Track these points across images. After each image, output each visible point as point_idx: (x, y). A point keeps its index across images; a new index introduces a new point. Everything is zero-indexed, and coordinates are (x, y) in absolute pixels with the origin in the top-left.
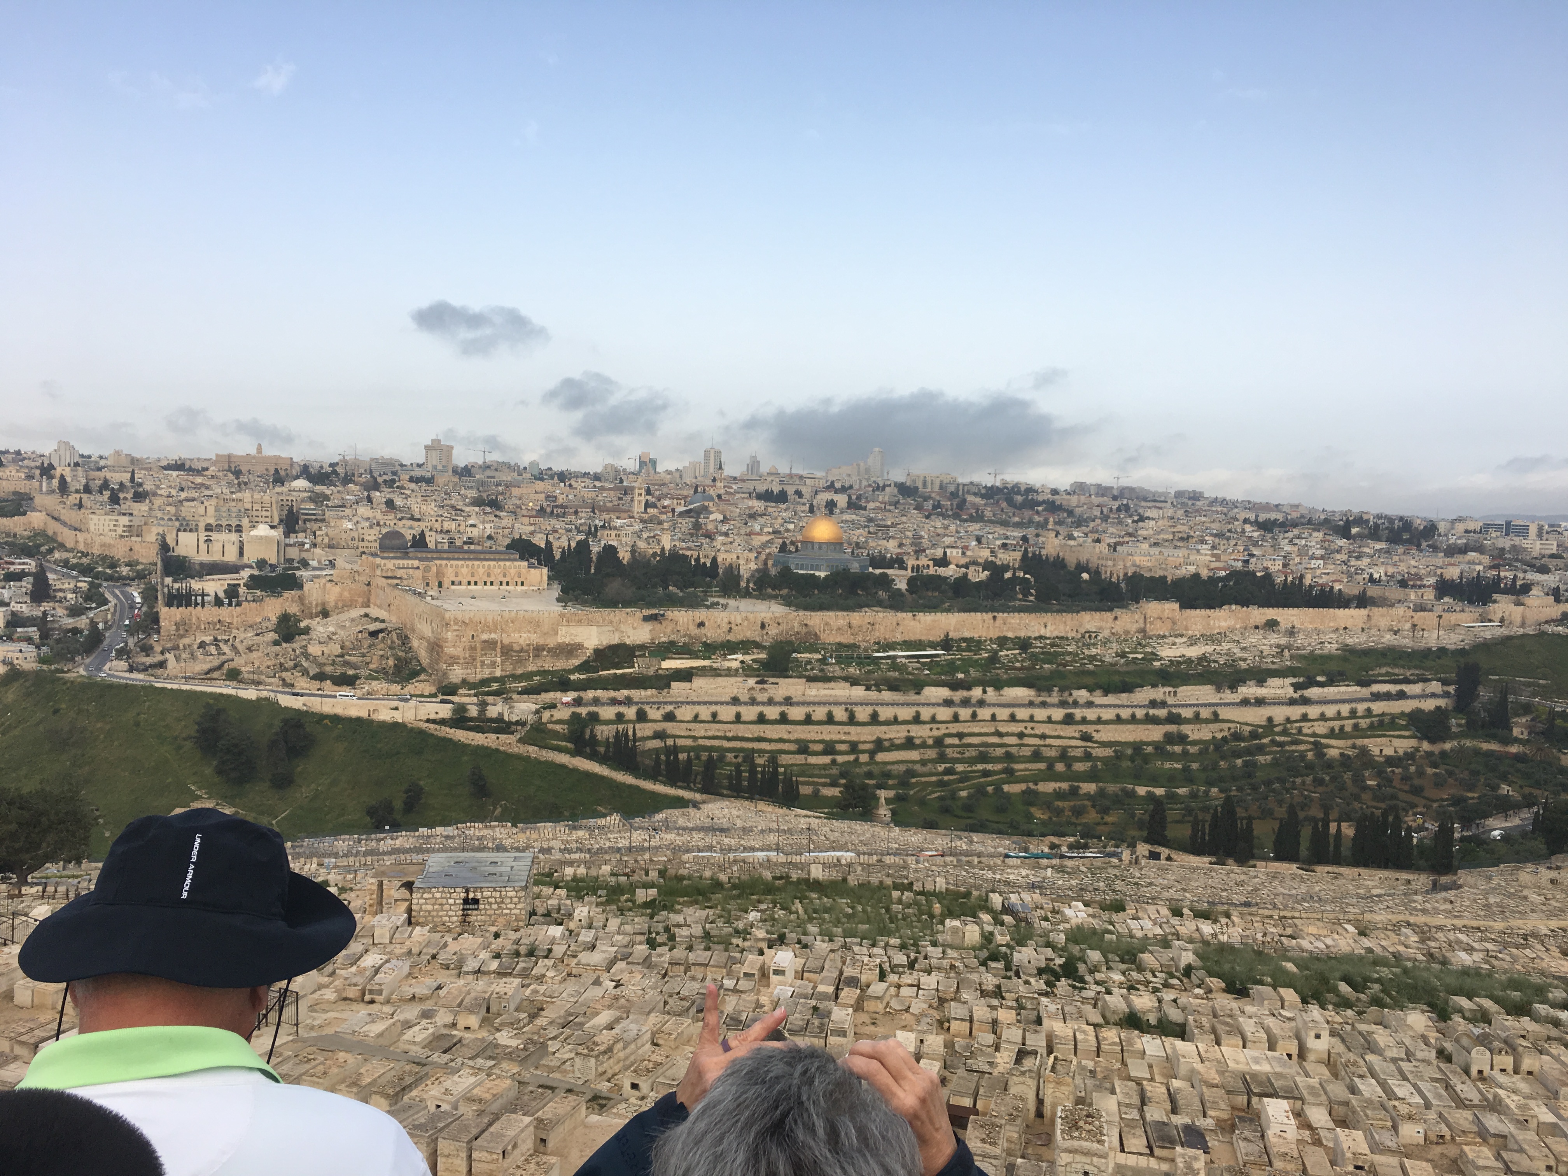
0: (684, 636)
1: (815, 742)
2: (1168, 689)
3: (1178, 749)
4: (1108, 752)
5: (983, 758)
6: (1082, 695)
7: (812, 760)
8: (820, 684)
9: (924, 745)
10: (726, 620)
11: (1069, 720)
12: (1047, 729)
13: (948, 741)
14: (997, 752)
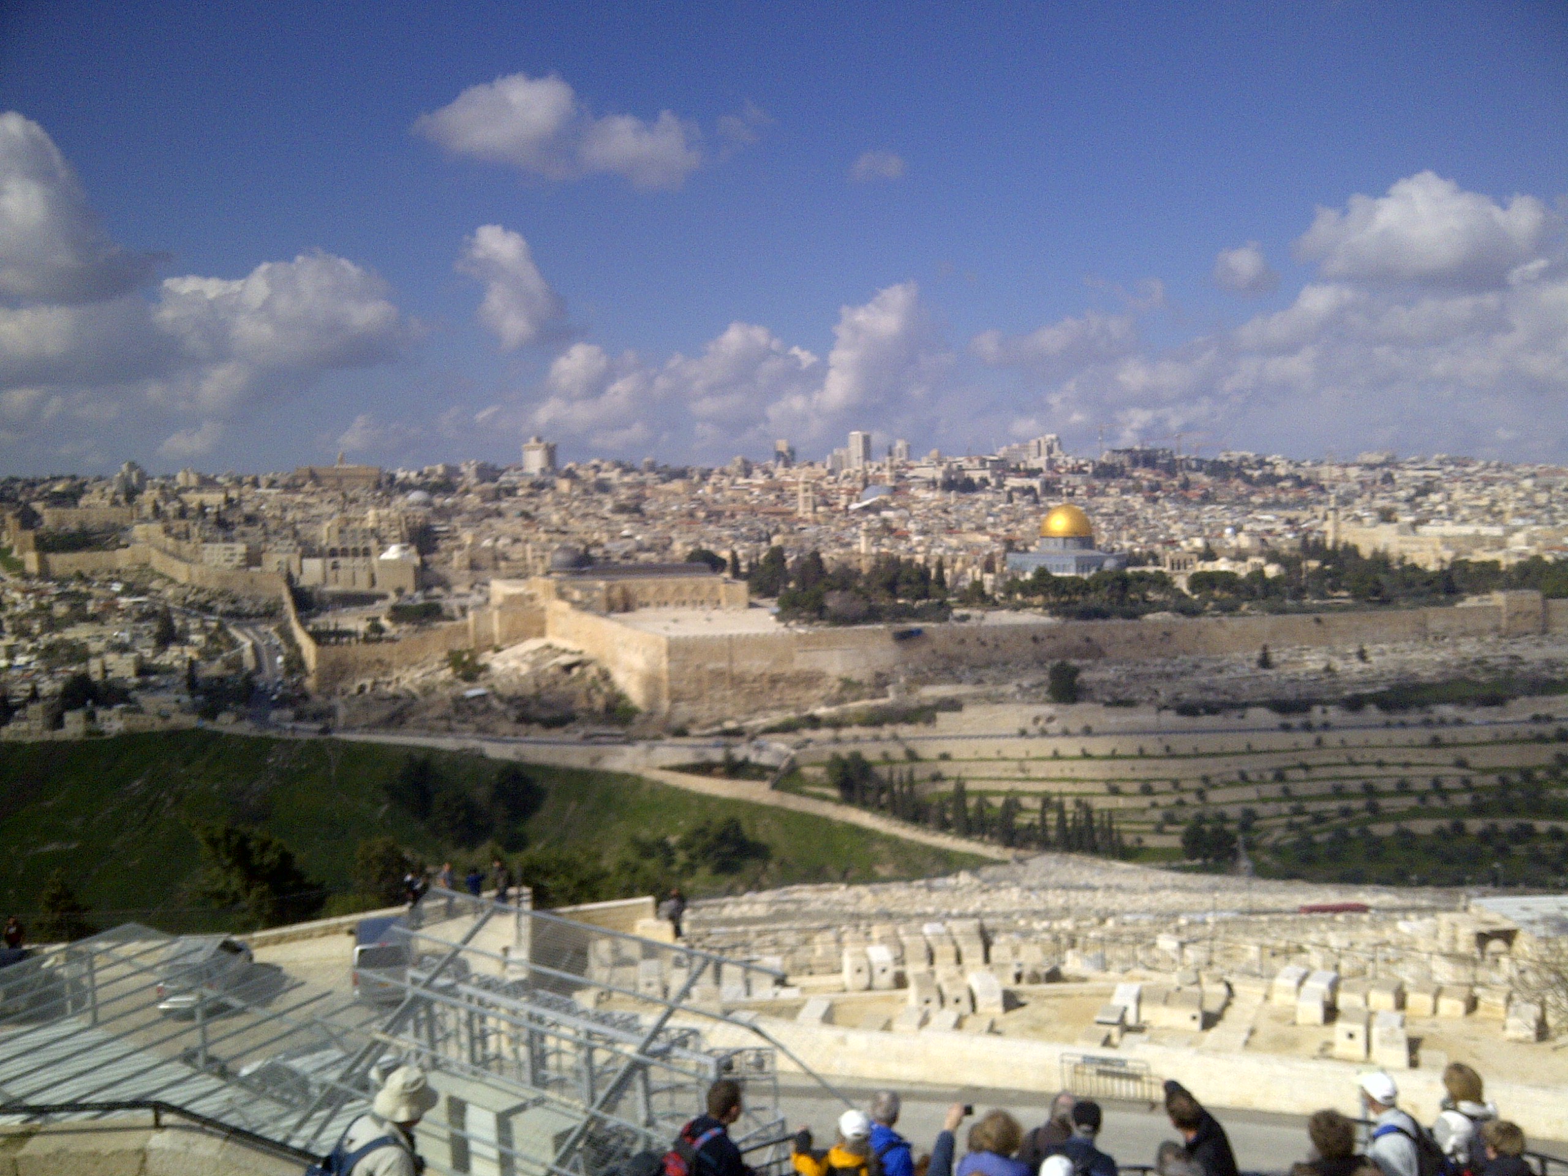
1: (1128, 780)
2: (1548, 700)
4: (1492, 780)
5: (1339, 793)
6: (1448, 711)
7: (1126, 803)
9: (1262, 780)
11: (1436, 743)
12: (1411, 756)
13: (1291, 774)
14: (1354, 786)
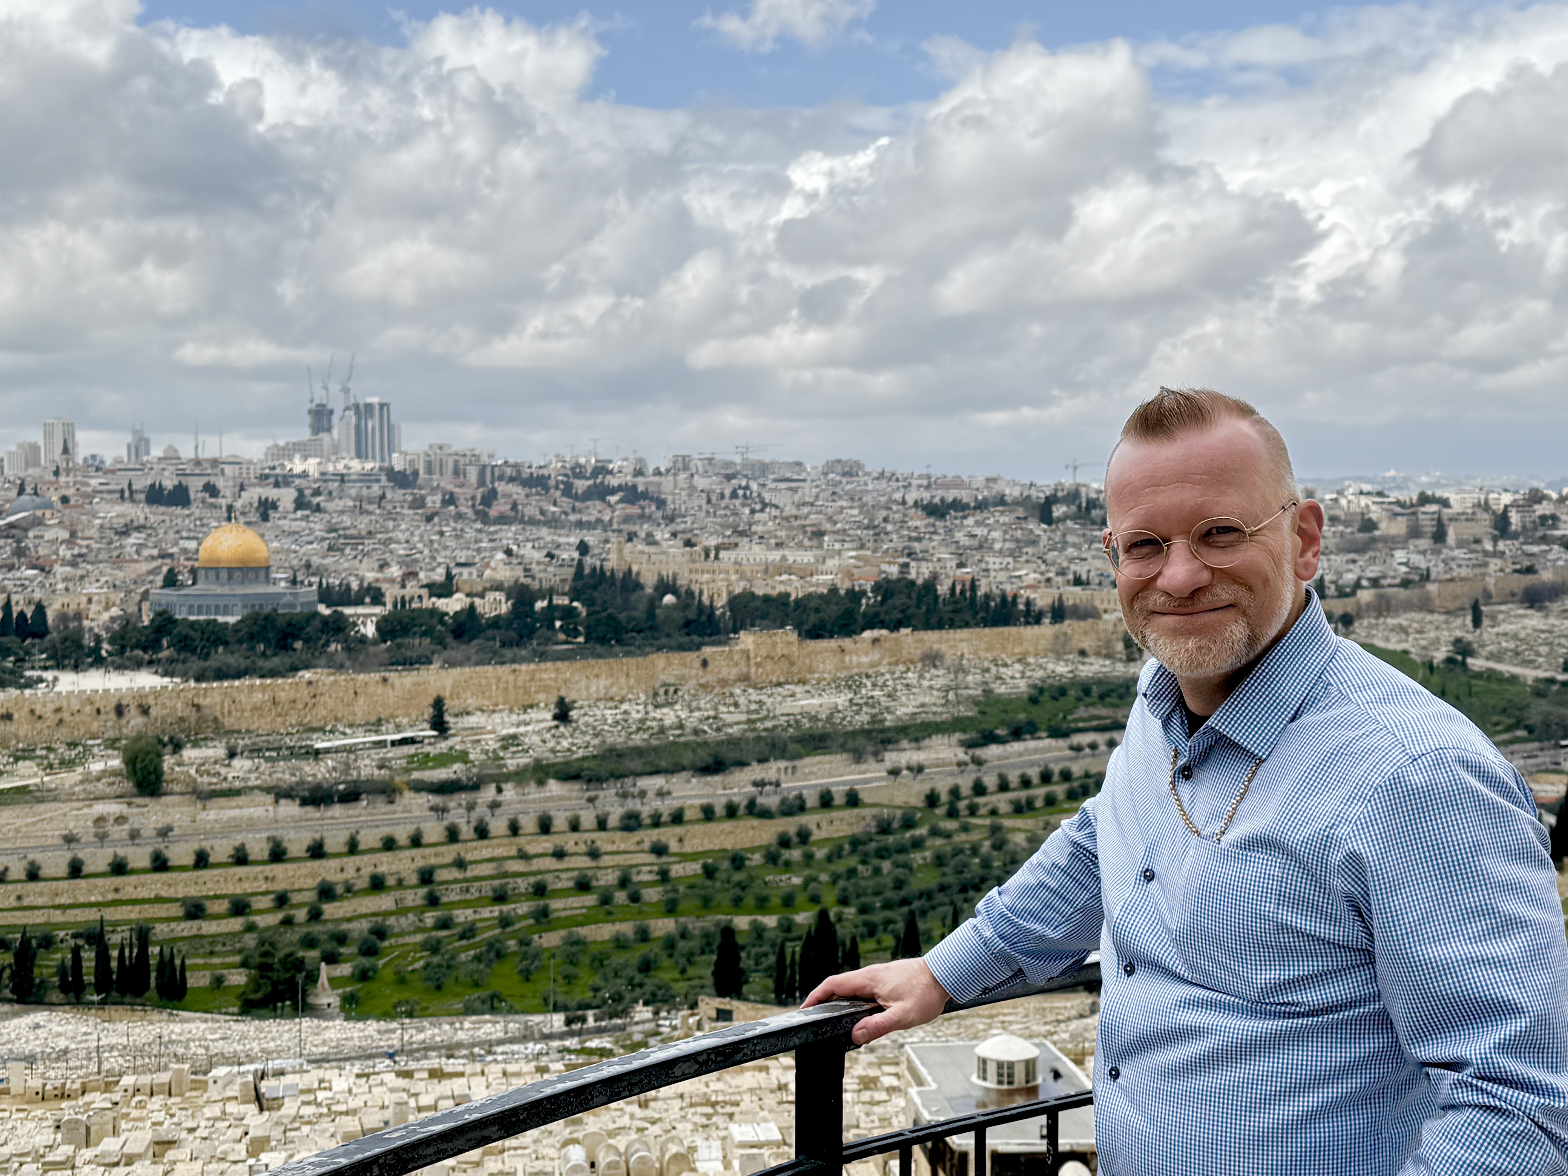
1: (216, 897)
2: (783, 764)
3: (795, 854)
4: (694, 868)
5: (501, 895)
6: (653, 783)
7: (209, 927)
8: (222, 801)
9: (401, 885)
11: (632, 824)
12: (599, 841)
13: (442, 875)
14: (522, 885)
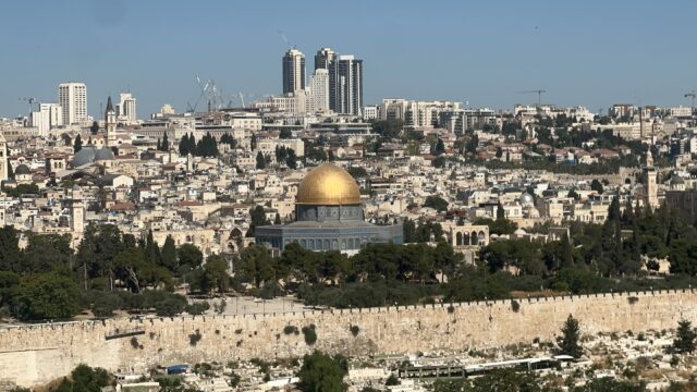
0: (171, 357)
10: (234, 328)
